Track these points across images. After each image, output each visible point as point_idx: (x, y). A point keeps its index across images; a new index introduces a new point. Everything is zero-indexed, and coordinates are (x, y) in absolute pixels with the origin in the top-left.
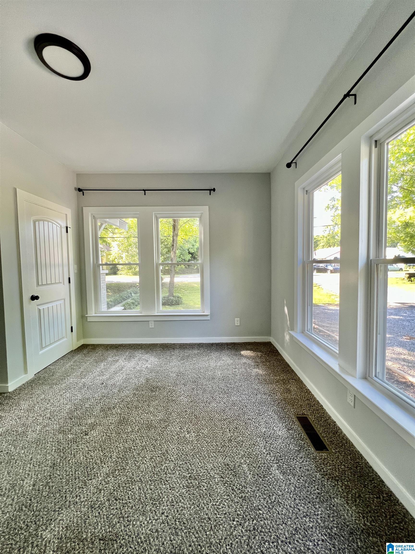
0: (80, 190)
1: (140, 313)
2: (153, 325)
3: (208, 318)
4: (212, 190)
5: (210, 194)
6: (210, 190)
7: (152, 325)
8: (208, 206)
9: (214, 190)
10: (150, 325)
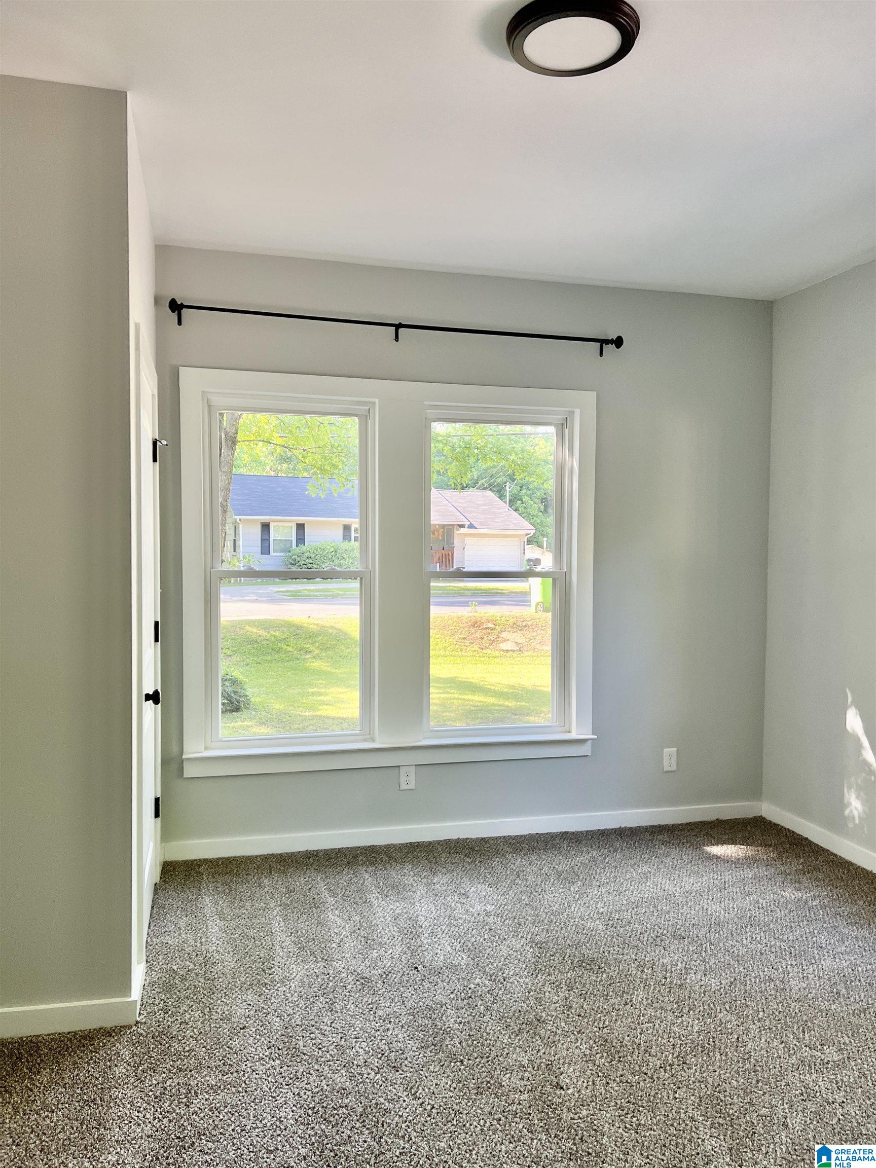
0: (176, 307)
1: (365, 740)
2: (412, 778)
3: (586, 750)
4: (607, 342)
5: (601, 354)
6: (603, 342)
7: (408, 780)
8: (595, 393)
9: (619, 342)
10: (403, 779)
